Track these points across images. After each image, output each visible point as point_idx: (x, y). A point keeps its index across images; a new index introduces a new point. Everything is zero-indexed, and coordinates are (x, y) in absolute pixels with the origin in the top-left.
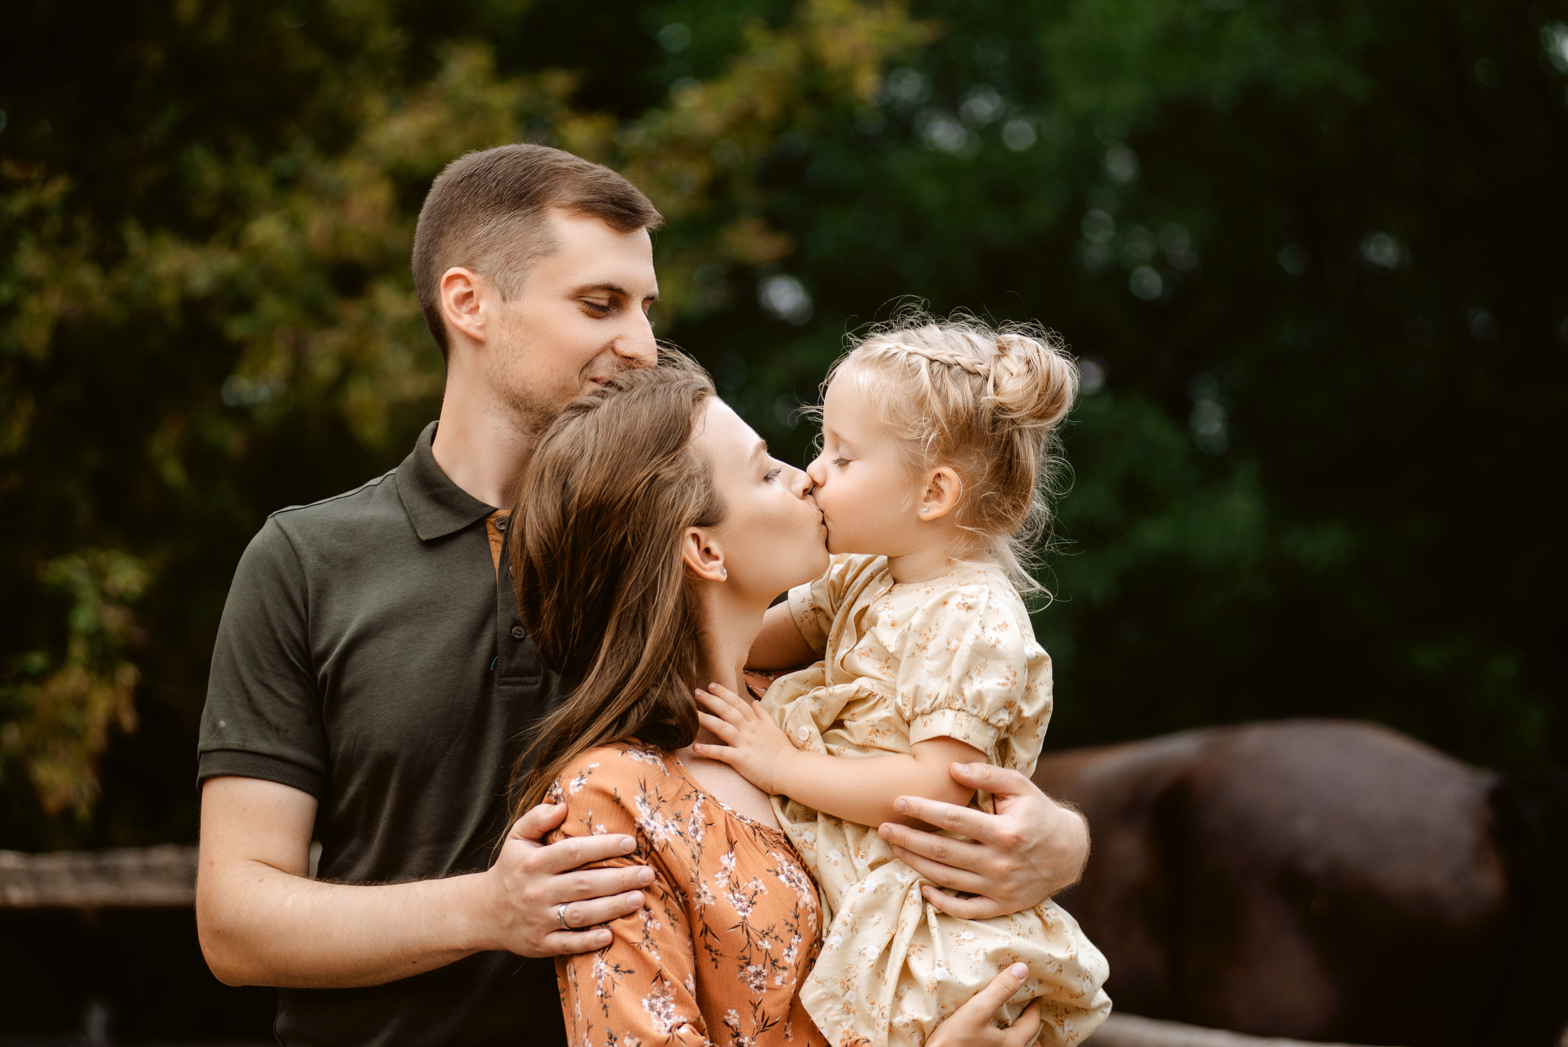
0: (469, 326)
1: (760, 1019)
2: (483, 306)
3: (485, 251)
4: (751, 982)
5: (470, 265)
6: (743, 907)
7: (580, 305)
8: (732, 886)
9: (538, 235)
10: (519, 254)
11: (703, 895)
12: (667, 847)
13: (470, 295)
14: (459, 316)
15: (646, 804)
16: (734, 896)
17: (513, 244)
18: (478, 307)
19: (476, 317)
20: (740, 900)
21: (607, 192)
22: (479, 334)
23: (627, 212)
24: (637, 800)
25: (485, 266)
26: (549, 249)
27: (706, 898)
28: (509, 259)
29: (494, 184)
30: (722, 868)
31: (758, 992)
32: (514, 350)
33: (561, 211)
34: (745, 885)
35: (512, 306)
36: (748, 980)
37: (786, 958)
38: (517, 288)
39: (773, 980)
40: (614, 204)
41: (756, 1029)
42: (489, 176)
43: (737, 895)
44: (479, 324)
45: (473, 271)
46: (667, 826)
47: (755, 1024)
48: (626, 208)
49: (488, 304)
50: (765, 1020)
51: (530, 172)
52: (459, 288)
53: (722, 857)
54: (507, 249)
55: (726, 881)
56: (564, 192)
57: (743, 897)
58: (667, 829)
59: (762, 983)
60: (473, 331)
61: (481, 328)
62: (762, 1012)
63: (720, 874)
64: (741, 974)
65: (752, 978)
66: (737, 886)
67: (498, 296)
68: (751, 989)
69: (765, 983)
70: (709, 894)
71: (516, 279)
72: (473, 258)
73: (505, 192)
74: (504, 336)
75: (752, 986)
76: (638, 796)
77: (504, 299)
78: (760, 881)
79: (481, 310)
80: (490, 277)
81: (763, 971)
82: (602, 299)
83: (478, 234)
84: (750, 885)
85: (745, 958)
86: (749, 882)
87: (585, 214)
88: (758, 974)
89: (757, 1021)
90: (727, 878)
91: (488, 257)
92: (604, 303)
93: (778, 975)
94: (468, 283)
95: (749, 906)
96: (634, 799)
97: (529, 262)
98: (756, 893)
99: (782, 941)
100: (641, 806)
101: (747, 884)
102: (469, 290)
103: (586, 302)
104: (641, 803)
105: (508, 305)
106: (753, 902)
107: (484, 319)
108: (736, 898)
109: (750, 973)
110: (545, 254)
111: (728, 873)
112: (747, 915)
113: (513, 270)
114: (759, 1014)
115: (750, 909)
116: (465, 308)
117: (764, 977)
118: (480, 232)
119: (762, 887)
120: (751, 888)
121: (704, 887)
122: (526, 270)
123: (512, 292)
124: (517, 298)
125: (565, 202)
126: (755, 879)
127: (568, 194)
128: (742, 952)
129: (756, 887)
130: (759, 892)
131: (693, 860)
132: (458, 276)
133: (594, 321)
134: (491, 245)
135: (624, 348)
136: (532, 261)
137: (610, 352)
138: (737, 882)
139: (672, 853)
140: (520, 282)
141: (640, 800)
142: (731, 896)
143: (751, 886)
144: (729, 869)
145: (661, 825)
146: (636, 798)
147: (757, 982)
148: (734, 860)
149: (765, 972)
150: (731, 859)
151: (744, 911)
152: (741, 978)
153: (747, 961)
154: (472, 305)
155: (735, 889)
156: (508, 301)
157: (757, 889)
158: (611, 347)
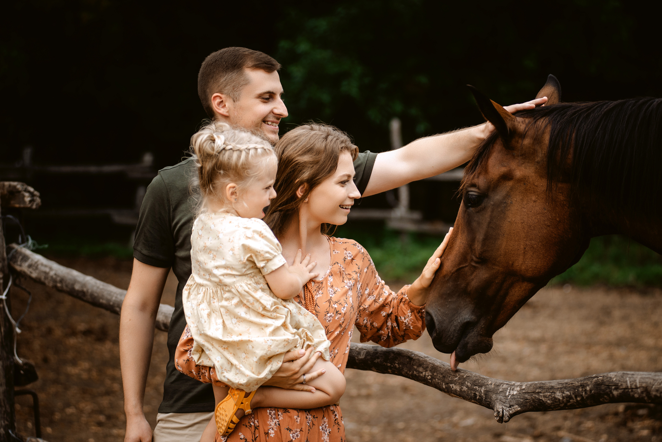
0: (223, 112)
2: (227, 104)
3: (225, 86)
5: (220, 92)
7: (260, 99)
9: (243, 78)
10: (237, 86)
13: (222, 101)
14: (219, 109)
17: (235, 82)
18: (225, 105)
19: (225, 108)
21: (263, 60)
22: (227, 114)
23: (270, 66)
25: (226, 91)
26: (247, 82)
28: (234, 88)
29: (224, 63)
32: (239, 117)
33: (249, 69)
35: (237, 103)
37: (342, 311)
38: (238, 97)
40: (266, 64)
42: (222, 60)
44: (227, 111)
45: (222, 94)
48: (269, 65)
49: (229, 104)
51: (236, 57)
52: (218, 100)
54: (233, 84)
56: (248, 62)
60: (225, 113)
61: (228, 112)
67: (232, 101)
71: (237, 94)
72: (221, 89)
73: (229, 65)
74: (235, 114)
77: (234, 101)
79: (226, 106)
80: (228, 95)
82: (267, 96)
83: (222, 81)
87: (257, 69)
91: (226, 88)
92: (268, 97)
94: (221, 98)
97: (241, 88)
99: (342, 305)
102: (222, 100)
103: (262, 98)
105: (236, 103)
107: (228, 109)
110: (246, 84)
113: (236, 91)
116: (221, 106)
118: (222, 80)
122: (240, 90)
123: (236, 99)
124: (239, 100)
125: (249, 66)
127: (250, 63)
132: (217, 96)
133: (265, 104)
134: (227, 84)
135: (276, 111)
136: (242, 87)
137: (272, 113)
140: (239, 95)
154: (223, 105)
156: (236, 101)
158: (272, 112)
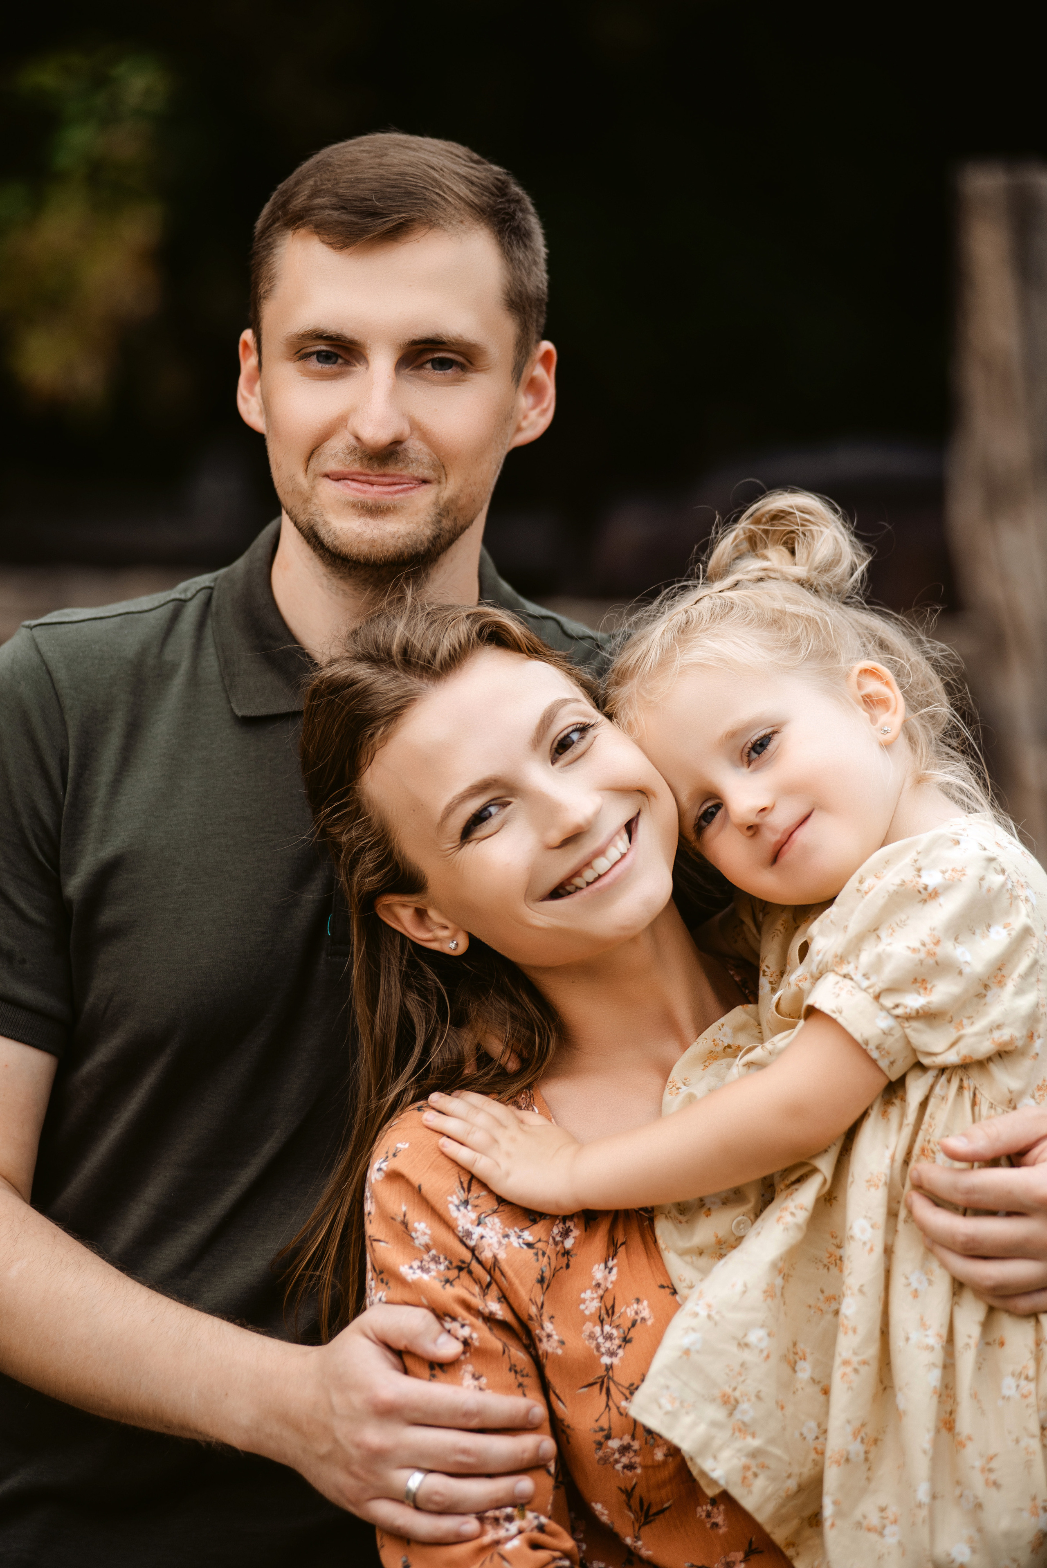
1: (638, 1509)
4: (617, 1461)
6: (611, 1349)
8: (603, 1312)
11: (545, 1340)
12: (494, 1270)
15: (469, 1207)
16: (602, 1331)
20: (609, 1337)
24: (451, 1202)
27: (550, 1343)
30: (594, 1283)
31: (629, 1474)
34: (623, 1310)
36: (611, 1460)
39: (652, 1454)
41: (636, 1523)
43: (607, 1328)
46: (507, 1236)
47: (632, 1516)
50: (645, 1508)
53: (596, 1266)
55: (596, 1304)
57: (615, 1332)
58: (506, 1239)
59: (633, 1460)
62: (638, 1499)
63: (589, 1292)
64: (601, 1453)
65: (617, 1456)
66: (610, 1312)
68: (618, 1471)
69: (637, 1460)
70: (556, 1337)
75: (619, 1467)
76: (455, 1197)
78: (645, 1303)
81: (632, 1443)
84: (628, 1310)
85: (602, 1429)
86: (628, 1306)
88: (625, 1449)
89: (635, 1513)
90: (598, 1300)
93: (658, 1446)
95: (620, 1347)
96: (447, 1200)
98: (634, 1324)
100: (459, 1210)
101: (626, 1309)
104: (457, 1207)
106: (627, 1338)
108: (605, 1332)
109: (612, 1449)
111: (601, 1292)
112: (616, 1361)
114: (635, 1502)
115: (621, 1352)
117: (635, 1451)
119: (646, 1313)
120: (629, 1314)
121: (549, 1327)
126: (638, 1301)
128: (597, 1421)
129: (636, 1313)
130: (639, 1321)
131: (539, 1285)
138: (613, 1307)
139: (503, 1279)
141: (457, 1202)
142: (598, 1329)
143: (630, 1313)
144: (603, 1286)
145: (497, 1233)
146: (450, 1199)
147: (625, 1460)
148: (615, 1271)
149: (636, 1445)
150: (611, 1269)
151: (612, 1354)
152: (601, 1458)
153: (605, 1433)
155: (605, 1317)
157: (637, 1317)
